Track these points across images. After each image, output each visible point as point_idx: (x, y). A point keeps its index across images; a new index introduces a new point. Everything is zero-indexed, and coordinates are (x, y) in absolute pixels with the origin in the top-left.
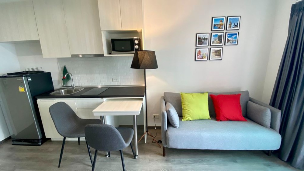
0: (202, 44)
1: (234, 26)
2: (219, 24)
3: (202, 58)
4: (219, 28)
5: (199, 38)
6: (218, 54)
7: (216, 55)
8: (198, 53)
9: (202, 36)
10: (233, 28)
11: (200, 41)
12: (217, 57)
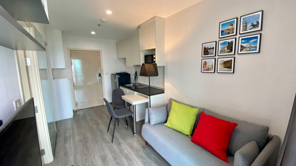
0: (208, 55)
1: (251, 27)
2: (228, 29)
3: (208, 70)
4: (229, 33)
5: (205, 48)
8: (203, 65)
9: (208, 46)
10: (250, 29)
11: (206, 51)
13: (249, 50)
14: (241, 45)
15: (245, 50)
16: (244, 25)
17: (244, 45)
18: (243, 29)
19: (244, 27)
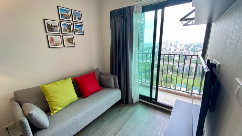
0: (53, 31)
1: (78, 19)
2: (65, 14)
3: (57, 45)
4: (66, 18)
5: (48, 25)
6: (70, 41)
7: (69, 43)
8: (50, 40)
9: (51, 23)
10: (78, 20)
11: (50, 28)
12: (70, 44)
13: (80, 33)
14: (75, 29)
15: (78, 32)
16: (75, 16)
17: (77, 29)
18: (74, 18)
19: (74, 17)
